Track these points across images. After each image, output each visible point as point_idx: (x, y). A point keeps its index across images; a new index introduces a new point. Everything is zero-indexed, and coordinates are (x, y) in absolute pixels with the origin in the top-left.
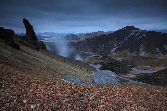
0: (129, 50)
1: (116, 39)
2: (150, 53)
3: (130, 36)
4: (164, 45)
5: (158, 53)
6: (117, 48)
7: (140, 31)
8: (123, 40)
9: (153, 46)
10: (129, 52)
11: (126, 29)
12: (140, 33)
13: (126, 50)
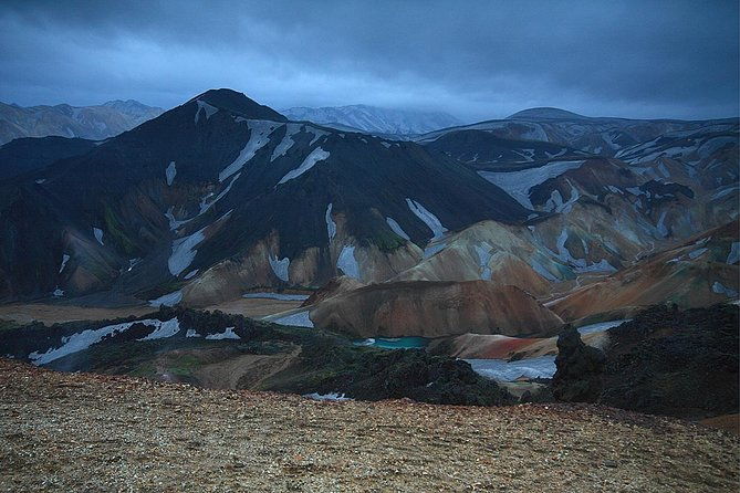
0: (275, 245)
1: (171, 172)
2: (375, 249)
3: (248, 155)
4: (410, 202)
5: (402, 243)
6: (198, 237)
7: (294, 130)
8: (216, 182)
9: (375, 211)
10: (281, 259)
11: (211, 111)
12: (293, 137)
13: (261, 247)
